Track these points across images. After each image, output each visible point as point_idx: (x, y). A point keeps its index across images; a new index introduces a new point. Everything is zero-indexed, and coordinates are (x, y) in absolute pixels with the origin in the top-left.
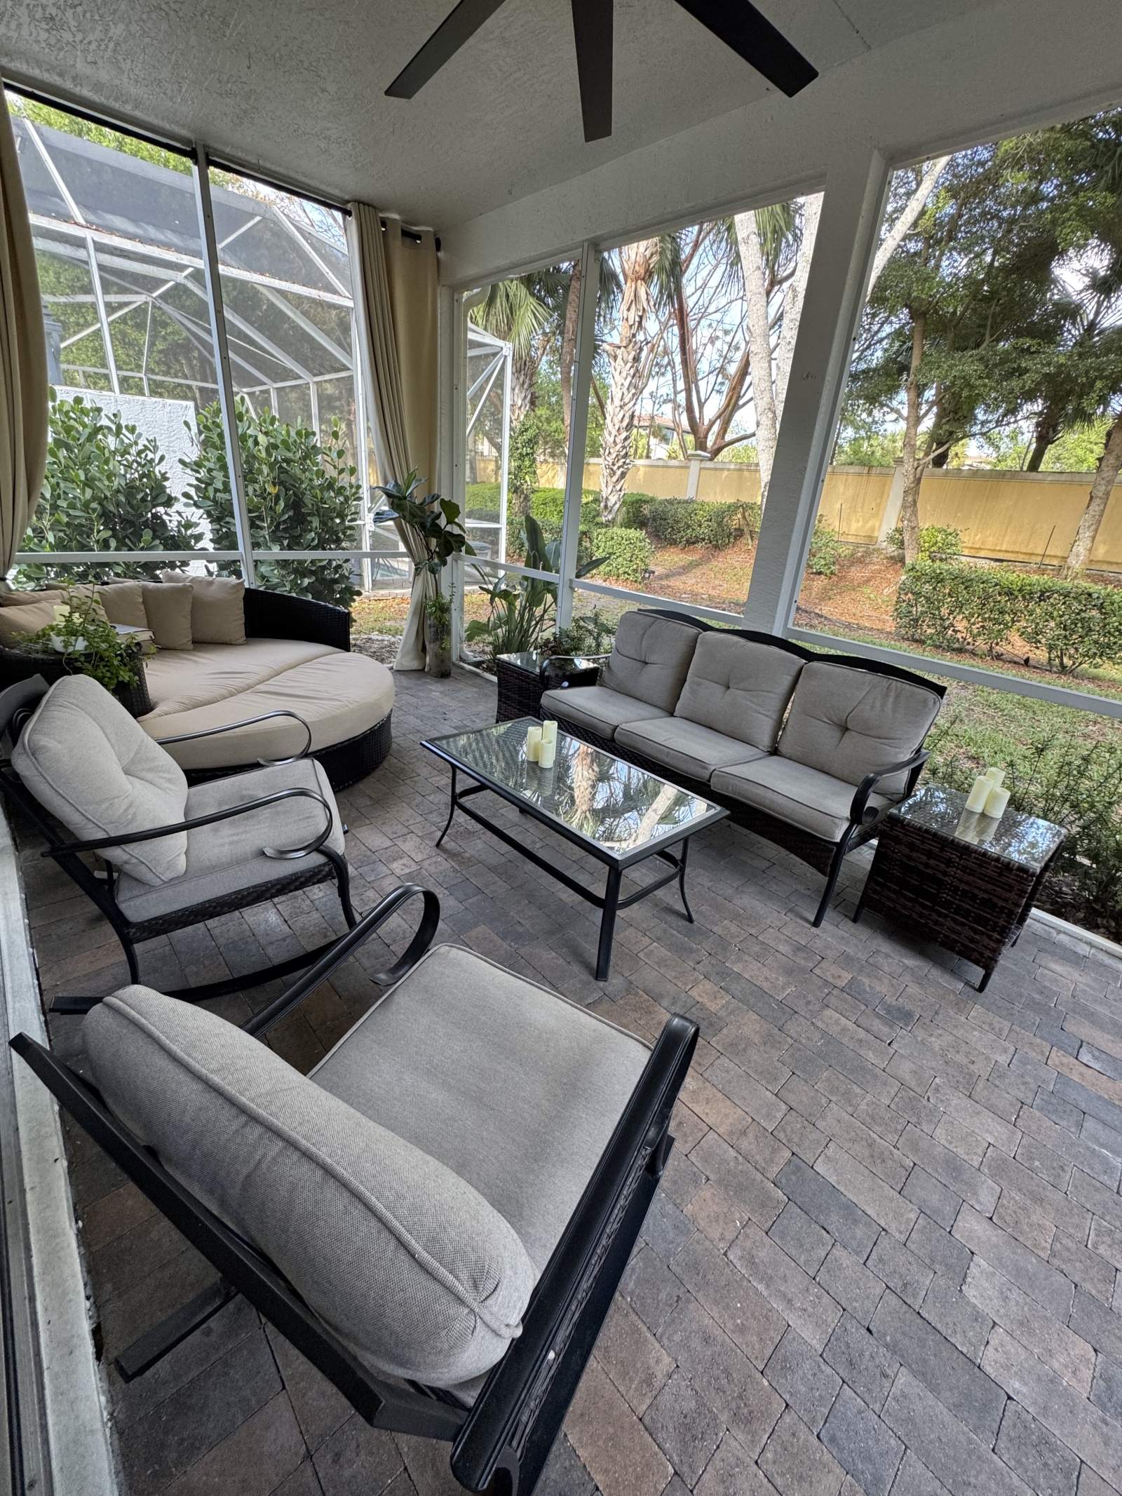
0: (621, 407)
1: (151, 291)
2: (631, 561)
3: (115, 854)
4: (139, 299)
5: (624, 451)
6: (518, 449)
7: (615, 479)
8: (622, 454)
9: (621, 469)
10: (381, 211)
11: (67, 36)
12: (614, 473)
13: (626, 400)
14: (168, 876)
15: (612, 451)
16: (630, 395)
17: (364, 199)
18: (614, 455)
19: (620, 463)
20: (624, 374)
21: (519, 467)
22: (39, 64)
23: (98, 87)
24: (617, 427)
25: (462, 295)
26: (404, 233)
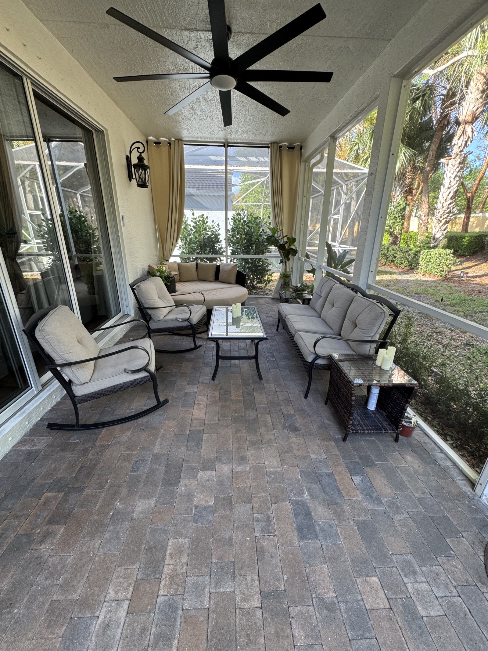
0: (449, 188)
1: (266, 176)
2: (439, 265)
3: (149, 312)
4: (263, 180)
5: (449, 210)
6: (394, 214)
7: (441, 224)
8: (447, 211)
9: (445, 219)
10: (279, 143)
11: (190, 131)
12: (441, 222)
13: (452, 184)
14: (158, 319)
15: (440, 211)
16: (455, 181)
17: (273, 142)
18: (441, 213)
19: (445, 216)
20: (452, 172)
21: (394, 222)
22: (189, 137)
23: (201, 138)
24: (445, 199)
25: (310, 163)
26: (289, 148)
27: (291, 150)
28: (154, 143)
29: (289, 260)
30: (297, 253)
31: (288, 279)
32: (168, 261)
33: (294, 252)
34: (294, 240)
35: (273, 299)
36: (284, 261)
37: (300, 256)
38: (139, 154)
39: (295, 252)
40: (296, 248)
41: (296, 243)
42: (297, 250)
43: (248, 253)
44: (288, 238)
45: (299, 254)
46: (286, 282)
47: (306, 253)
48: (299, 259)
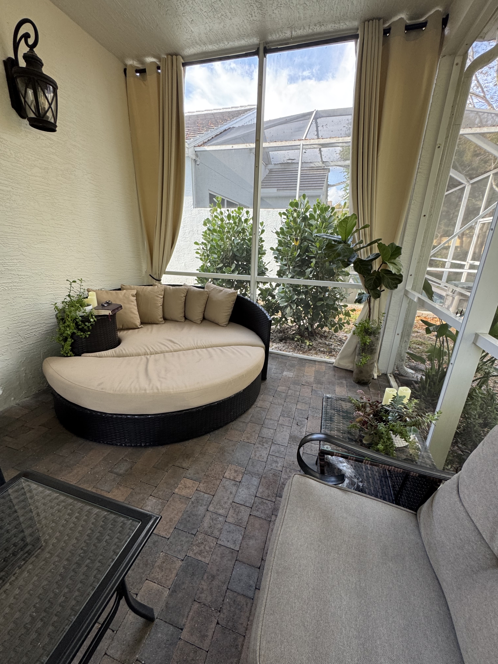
25: (465, 56)
26: (409, 28)
27: (413, 33)
28: (137, 71)
29: (377, 295)
30: (400, 281)
31: (372, 338)
32: (160, 280)
33: (393, 279)
34: (396, 251)
35: (337, 369)
36: (364, 298)
37: (409, 288)
38: (28, 49)
39: (396, 280)
40: (399, 270)
41: (403, 259)
42: (401, 276)
43: (301, 274)
44: (380, 246)
45: (407, 284)
46: (365, 344)
47: (426, 281)
48: (406, 293)
